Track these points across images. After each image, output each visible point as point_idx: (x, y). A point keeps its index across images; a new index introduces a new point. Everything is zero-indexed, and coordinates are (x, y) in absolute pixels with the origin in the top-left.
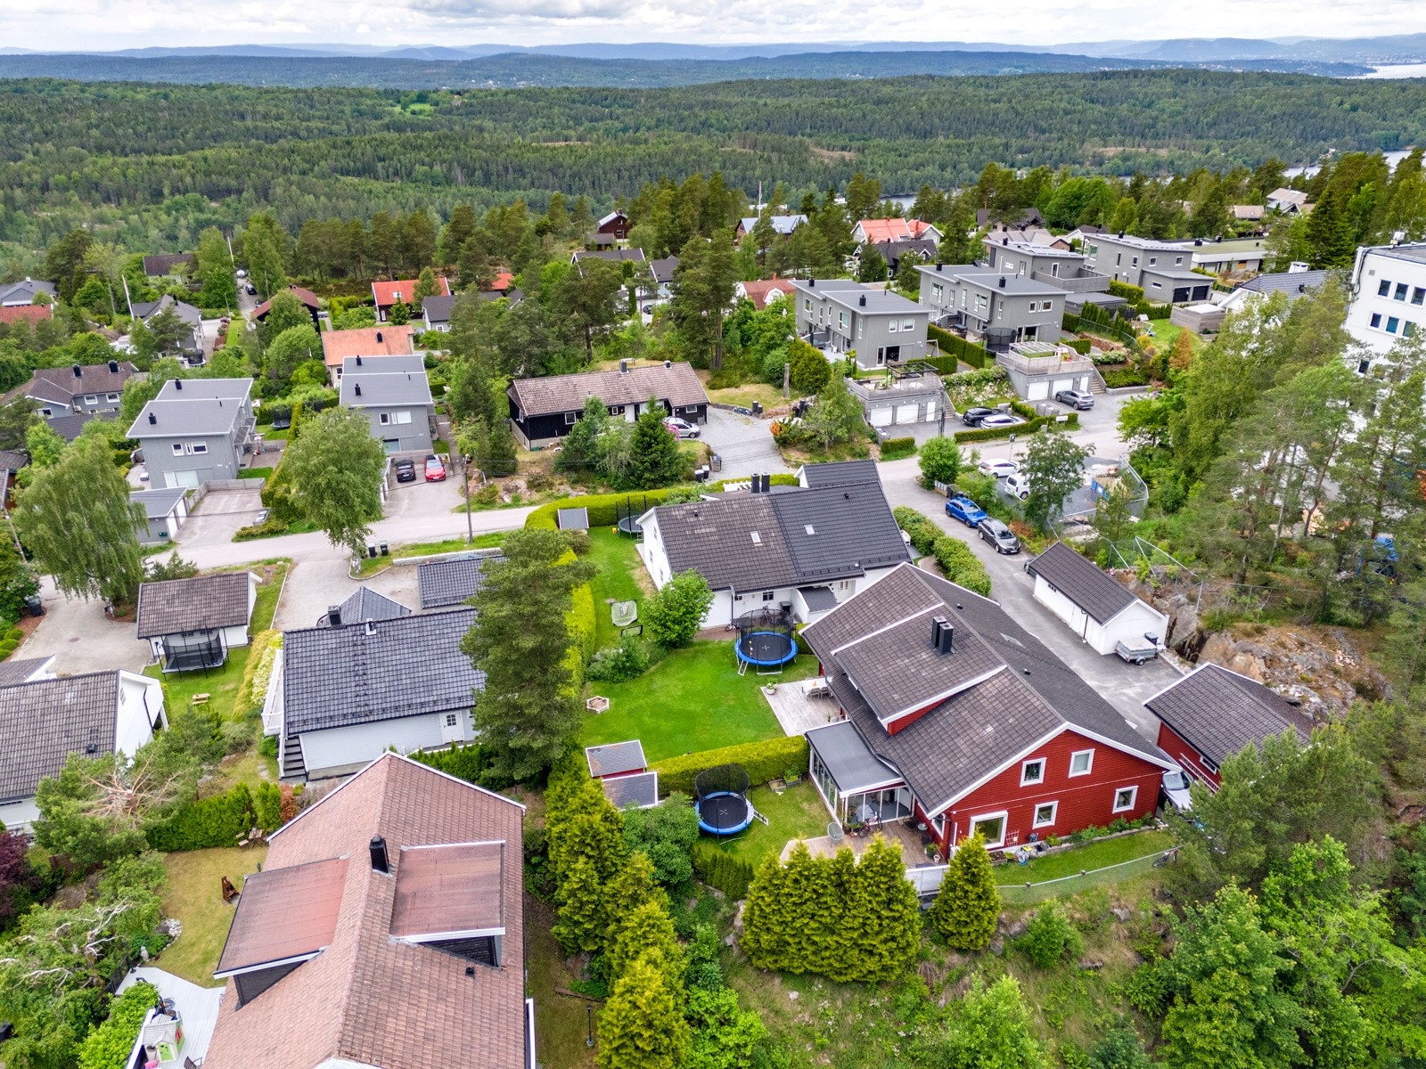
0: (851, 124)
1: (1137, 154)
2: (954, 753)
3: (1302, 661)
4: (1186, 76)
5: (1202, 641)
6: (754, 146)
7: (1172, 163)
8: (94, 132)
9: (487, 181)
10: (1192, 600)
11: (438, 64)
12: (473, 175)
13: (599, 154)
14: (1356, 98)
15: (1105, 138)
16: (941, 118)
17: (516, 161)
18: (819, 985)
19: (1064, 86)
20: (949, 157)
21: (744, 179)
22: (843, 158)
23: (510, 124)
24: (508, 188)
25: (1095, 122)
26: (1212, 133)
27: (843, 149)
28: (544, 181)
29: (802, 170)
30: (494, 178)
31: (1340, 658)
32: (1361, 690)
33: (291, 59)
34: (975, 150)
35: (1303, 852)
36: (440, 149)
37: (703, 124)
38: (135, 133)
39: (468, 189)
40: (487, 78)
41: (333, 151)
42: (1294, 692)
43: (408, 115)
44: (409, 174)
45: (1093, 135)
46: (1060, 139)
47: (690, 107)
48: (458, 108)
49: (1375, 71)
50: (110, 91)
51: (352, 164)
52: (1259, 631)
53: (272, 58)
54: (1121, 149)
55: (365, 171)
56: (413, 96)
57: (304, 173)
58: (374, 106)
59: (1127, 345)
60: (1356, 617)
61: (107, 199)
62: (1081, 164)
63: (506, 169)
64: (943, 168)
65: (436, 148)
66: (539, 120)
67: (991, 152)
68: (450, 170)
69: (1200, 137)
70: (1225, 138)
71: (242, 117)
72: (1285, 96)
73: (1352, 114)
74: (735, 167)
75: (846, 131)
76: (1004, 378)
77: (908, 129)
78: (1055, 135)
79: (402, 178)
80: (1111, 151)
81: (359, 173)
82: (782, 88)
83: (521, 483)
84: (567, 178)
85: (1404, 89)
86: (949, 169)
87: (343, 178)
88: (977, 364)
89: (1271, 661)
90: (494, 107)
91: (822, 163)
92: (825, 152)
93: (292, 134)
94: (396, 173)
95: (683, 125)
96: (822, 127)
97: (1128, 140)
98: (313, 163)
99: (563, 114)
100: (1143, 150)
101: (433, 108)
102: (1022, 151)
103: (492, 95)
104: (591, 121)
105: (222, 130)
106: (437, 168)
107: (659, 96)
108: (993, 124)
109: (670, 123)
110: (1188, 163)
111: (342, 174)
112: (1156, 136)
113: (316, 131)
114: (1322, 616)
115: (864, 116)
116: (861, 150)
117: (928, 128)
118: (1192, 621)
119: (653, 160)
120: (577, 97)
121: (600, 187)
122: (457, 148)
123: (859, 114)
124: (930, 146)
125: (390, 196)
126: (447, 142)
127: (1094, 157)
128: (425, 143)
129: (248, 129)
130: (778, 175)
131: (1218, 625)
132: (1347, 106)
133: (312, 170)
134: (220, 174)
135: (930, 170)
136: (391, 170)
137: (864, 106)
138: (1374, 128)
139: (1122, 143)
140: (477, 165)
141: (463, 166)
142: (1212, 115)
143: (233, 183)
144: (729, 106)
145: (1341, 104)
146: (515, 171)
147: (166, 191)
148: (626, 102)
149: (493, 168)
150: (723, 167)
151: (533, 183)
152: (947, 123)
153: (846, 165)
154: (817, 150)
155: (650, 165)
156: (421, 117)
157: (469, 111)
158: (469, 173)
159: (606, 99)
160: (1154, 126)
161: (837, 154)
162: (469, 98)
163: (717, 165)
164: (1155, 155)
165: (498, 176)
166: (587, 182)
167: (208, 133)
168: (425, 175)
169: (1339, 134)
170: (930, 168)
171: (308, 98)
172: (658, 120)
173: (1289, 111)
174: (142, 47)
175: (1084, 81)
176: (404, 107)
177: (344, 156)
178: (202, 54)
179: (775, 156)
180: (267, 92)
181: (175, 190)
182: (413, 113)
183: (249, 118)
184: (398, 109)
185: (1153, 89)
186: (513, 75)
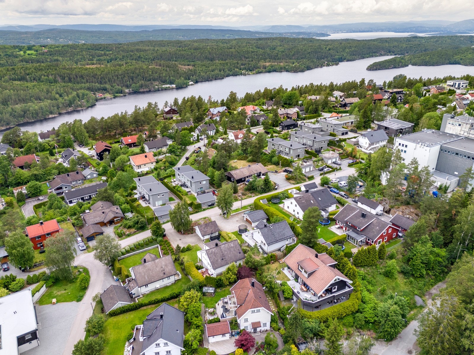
0: (188, 57)
1: (275, 65)
2: (373, 232)
3: (407, 211)
4: (283, 40)
5: (390, 210)
6: (160, 65)
7: (285, 67)
9: (70, 81)
10: (387, 203)
11: (26, 33)
12: (64, 79)
13: (109, 70)
14: (329, 47)
15: (265, 59)
16: (216, 54)
17: (80, 74)
18: (366, 267)
19: (249, 43)
20: (222, 67)
21: (160, 77)
22: (189, 69)
23: (68, 58)
24: (78, 83)
25: (261, 55)
26: (293, 58)
27: (188, 65)
28: (91, 80)
29: (178, 73)
30: (72, 80)
31: (412, 210)
32: (416, 215)
34: (229, 64)
35: (423, 237)
36: (49, 70)
37: (139, 57)
39: (63, 84)
40: (47, 38)
42: (408, 216)
44: (39, 79)
45: (261, 59)
46: (252, 61)
47: (132, 51)
48: (46, 53)
49: (330, 35)
51: (17, 77)
52: (399, 207)
54: (270, 63)
55: (22, 79)
56: (25, 48)
58: (12, 52)
59: (342, 149)
60: (413, 203)
62: (260, 68)
63: (77, 76)
64: (220, 71)
65: (48, 70)
66: (79, 57)
67: (233, 65)
68: (55, 77)
69: (290, 59)
70: (297, 59)
72: (311, 46)
73: (329, 51)
74: (156, 73)
75: (187, 59)
76: (322, 160)
77: (206, 58)
78: (250, 59)
79: (37, 81)
80: (267, 64)
81: (20, 80)
82: (161, 44)
84: (99, 79)
85: (341, 44)
86: (222, 71)
87: (14, 82)
88: (316, 157)
89: (403, 212)
91: (183, 70)
92: (183, 67)
94: (34, 79)
95: (132, 58)
96: (179, 58)
97: (272, 60)
99: (87, 54)
100: (276, 63)
101: (36, 52)
102: (242, 65)
104: (98, 57)
106: (50, 77)
107: (119, 46)
108: (232, 56)
109: (127, 57)
110: (289, 67)
111: (13, 81)
112: (278, 59)
114: (408, 204)
115: (192, 54)
116: (194, 66)
117: (212, 57)
118: (388, 207)
119: (128, 72)
120: (90, 47)
121: (111, 81)
122: (56, 70)
123: (190, 53)
124: (215, 64)
126: (52, 67)
127: (263, 66)
130: (171, 75)
131: (392, 207)
132: (327, 49)
135: (217, 72)
136: (32, 78)
137: (191, 51)
138: (335, 55)
139: (270, 62)
140: (66, 75)
142: (293, 52)
144: (146, 50)
145: (326, 48)
146: (80, 77)
148: (108, 49)
149: (72, 76)
150: (152, 73)
151: (87, 81)
152: (218, 56)
153: (191, 71)
154: (180, 66)
155: (128, 73)
156: (33, 56)
157: (51, 54)
159: (101, 48)
160: (277, 56)
161: (187, 67)
162: (49, 48)
163: (150, 73)
164: (280, 65)
165: (74, 79)
166: (107, 80)
168: (46, 79)
169: (327, 57)
170: (216, 71)
172: (123, 56)
173: (313, 51)
175: (254, 41)
176: (24, 52)
177: (13, 74)
179: (168, 69)
182: (29, 54)
184: (22, 53)
185: (274, 44)
186: (57, 37)
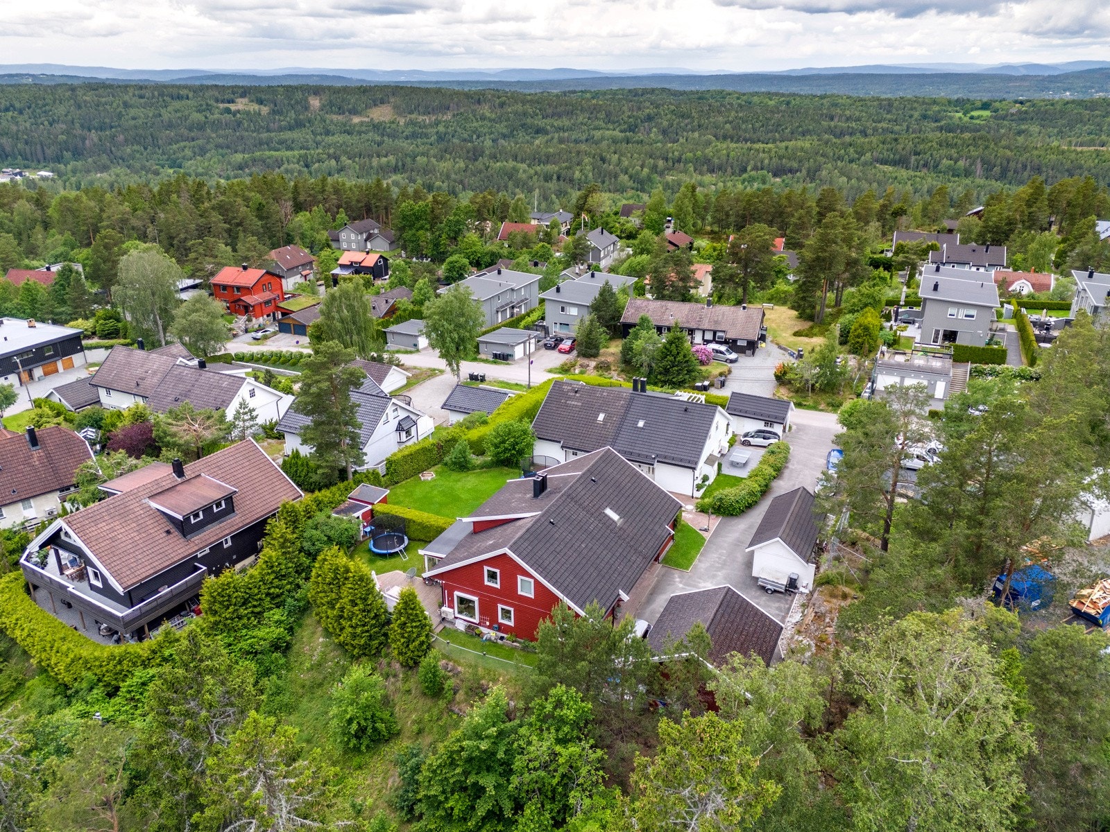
8: (728, 126)
9: (1003, 176)
11: (1024, 78)
12: (991, 170)
17: (1036, 161)
30: (1010, 174)
33: (900, 76)
38: (753, 128)
39: (982, 181)
40: (1065, 90)
41: (881, 145)
43: (966, 119)
44: (935, 167)
48: (1012, 115)
50: (755, 99)
51: (892, 156)
53: (886, 75)
55: (902, 162)
56: (979, 104)
57: (851, 161)
58: (939, 112)
61: (712, 171)
63: (1025, 167)
68: (972, 165)
71: (832, 119)
79: (928, 169)
81: (894, 163)
83: (593, 364)
87: (880, 167)
90: (1046, 115)
93: (861, 132)
94: (925, 165)
98: (861, 154)
101: (991, 114)
103: (1052, 105)
105: (811, 127)
106: (961, 163)
111: (880, 164)
113: (880, 130)
125: (909, 183)
128: (960, 142)
129: (830, 128)
133: (859, 159)
134: (789, 159)
136: (922, 162)
140: (998, 162)
141: (984, 162)
143: (795, 165)
147: (749, 168)
149: (1012, 165)
156: (978, 122)
157: (1022, 117)
158: (988, 167)
162: (1029, 107)
165: (1015, 172)
167: (800, 129)
168: (949, 168)
171: (889, 105)
174: (800, 67)
176: (965, 114)
177: (887, 150)
178: (833, 72)
180: (861, 100)
181: (755, 168)
183: (836, 120)
184: (959, 114)
186: (1093, 88)
